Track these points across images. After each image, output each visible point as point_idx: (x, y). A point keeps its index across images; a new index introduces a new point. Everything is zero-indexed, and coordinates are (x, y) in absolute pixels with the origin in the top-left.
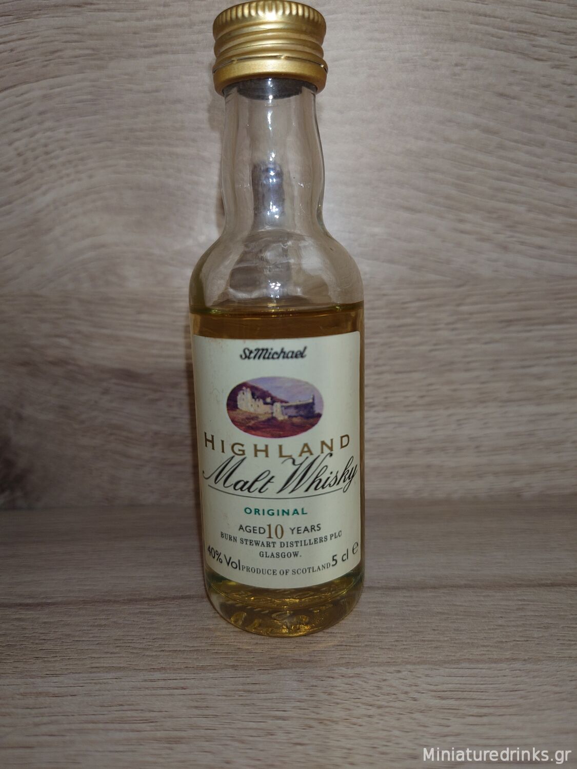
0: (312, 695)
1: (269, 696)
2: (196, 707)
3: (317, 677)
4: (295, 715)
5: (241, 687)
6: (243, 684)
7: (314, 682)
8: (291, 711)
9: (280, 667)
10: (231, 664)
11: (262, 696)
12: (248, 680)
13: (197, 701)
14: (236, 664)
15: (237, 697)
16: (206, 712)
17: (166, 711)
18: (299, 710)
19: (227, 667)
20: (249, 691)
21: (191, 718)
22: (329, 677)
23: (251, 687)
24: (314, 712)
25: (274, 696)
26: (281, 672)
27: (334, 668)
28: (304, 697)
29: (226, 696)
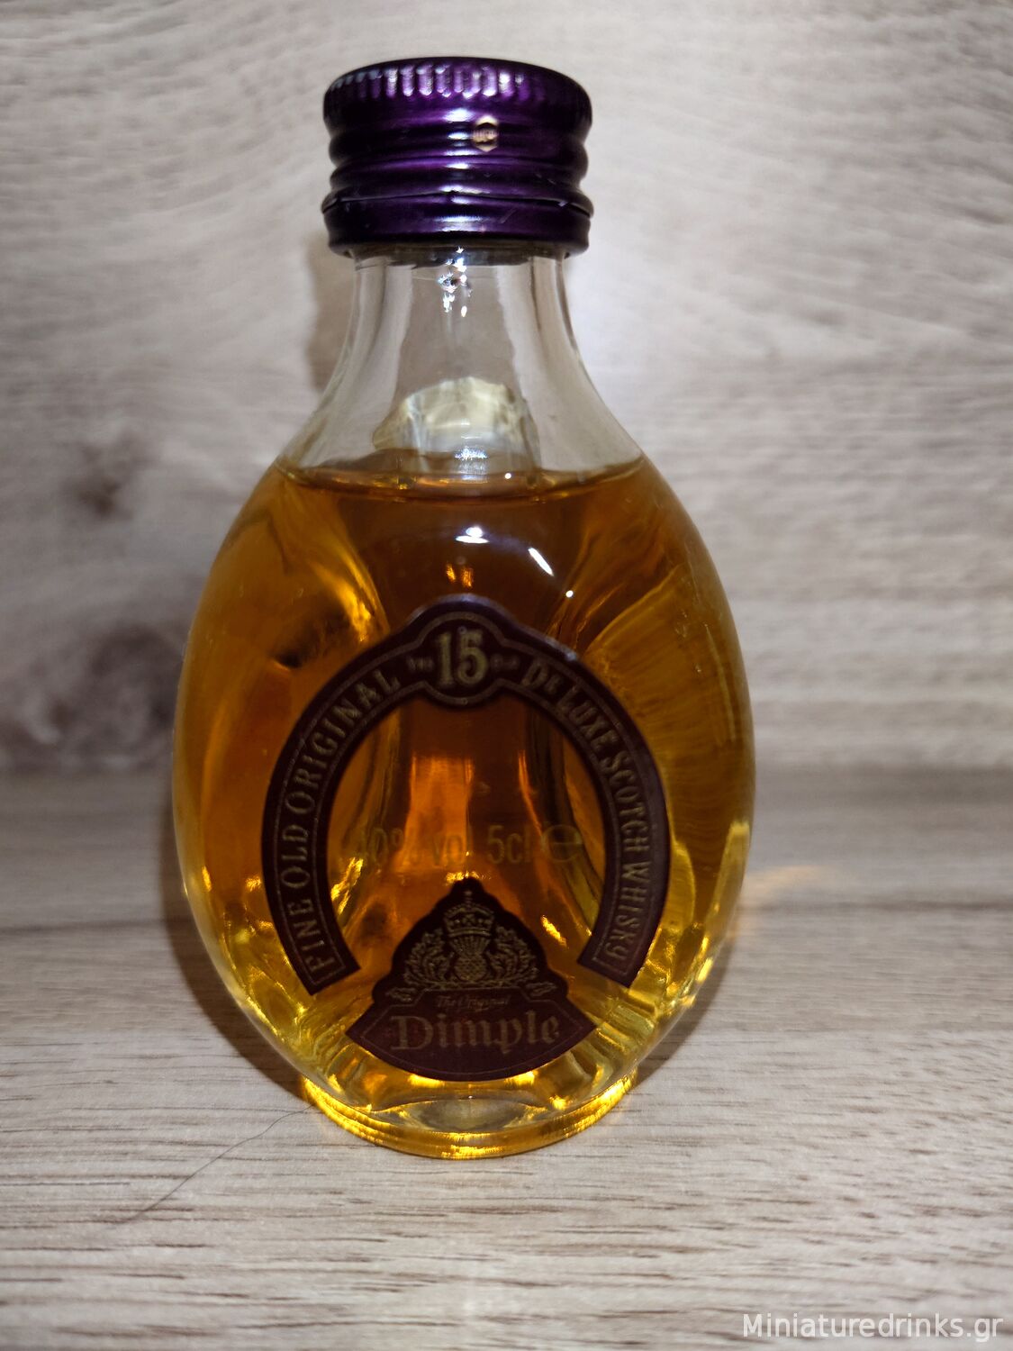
0: (906, 1074)
1: (827, 1074)
2: (702, 1090)
3: (900, 1046)
4: (888, 1104)
5: (769, 1059)
6: (770, 1054)
7: (899, 1053)
8: (878, 1098)
9: (823, 1028)
10: (731, 1020)
11: (815, 1074)
12: (778, 1048)
13: (696, 1079)
14: (740, 1021)
15: (767, 1074)
16: (726, 1098)
17: (648, 1094)
18: (891, 1098)
19: (727, 1026)
20: (786, 1066)
21: (699, 1105)
22: (923, 1045)
23: (787, 1060)
24: (922, 1101)
25: (833, 1073)
26: (829, 1036)
27: (925, 1031)
28: (893, 1077)
29: (747, 1072)
